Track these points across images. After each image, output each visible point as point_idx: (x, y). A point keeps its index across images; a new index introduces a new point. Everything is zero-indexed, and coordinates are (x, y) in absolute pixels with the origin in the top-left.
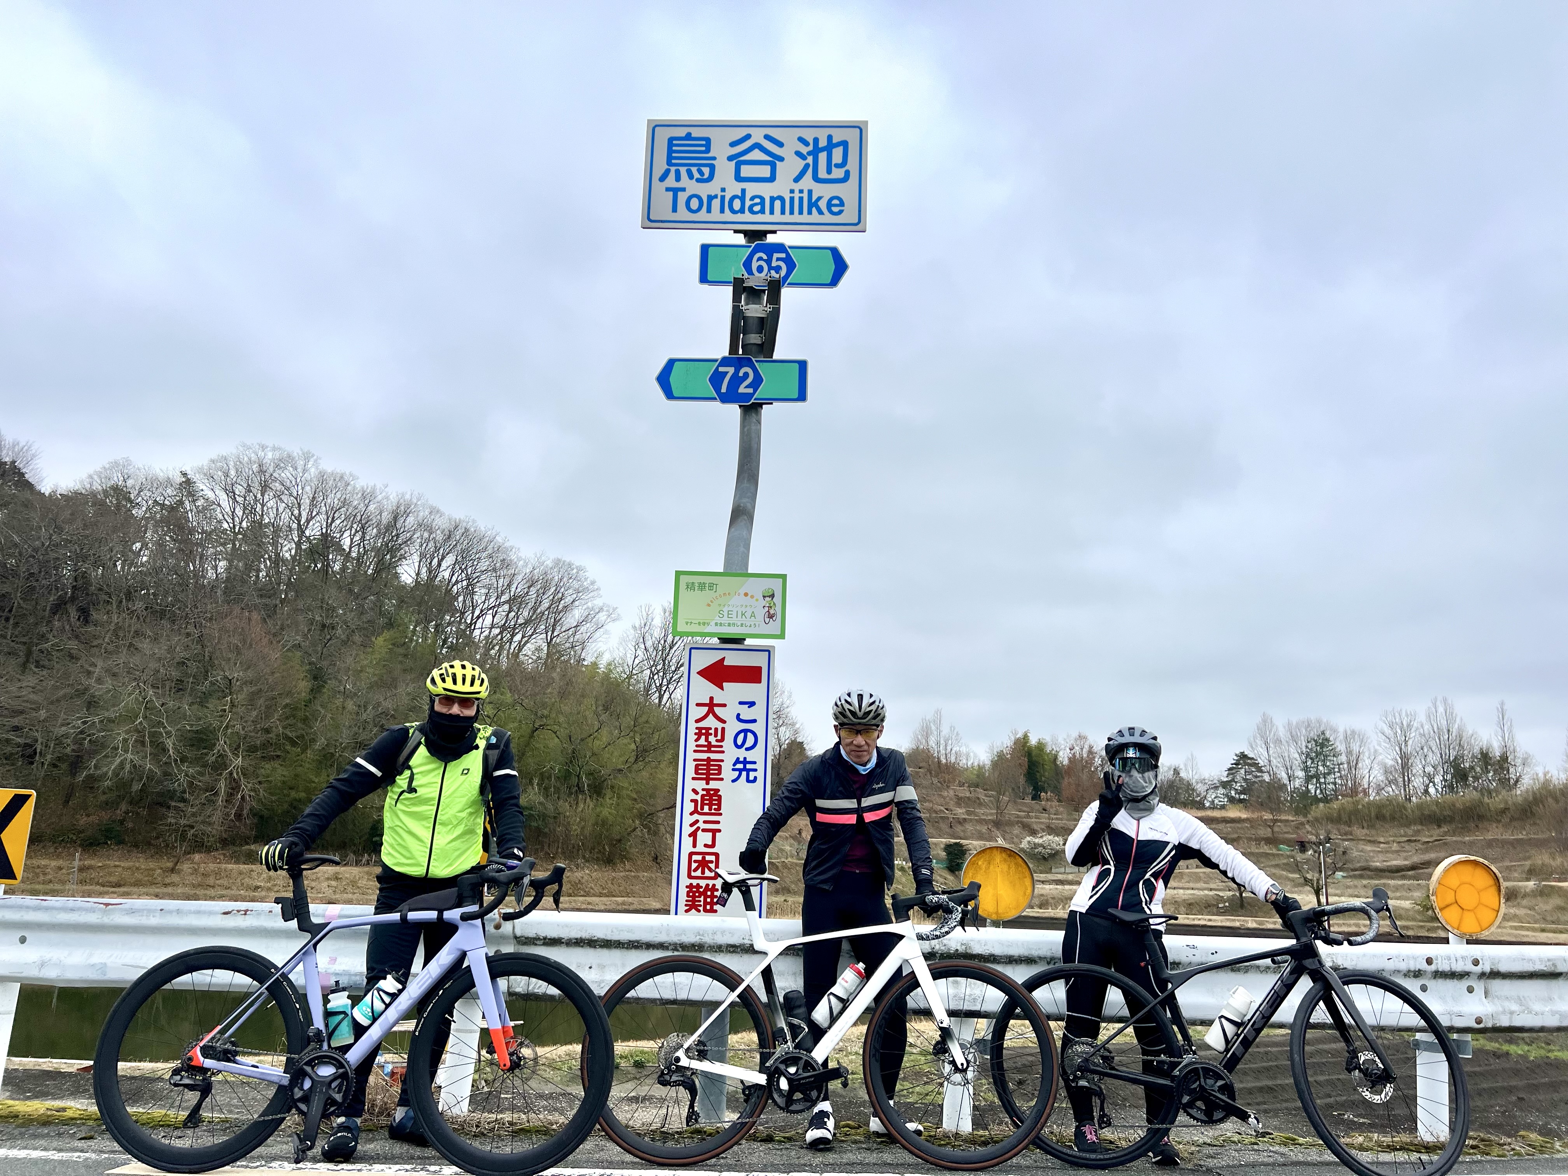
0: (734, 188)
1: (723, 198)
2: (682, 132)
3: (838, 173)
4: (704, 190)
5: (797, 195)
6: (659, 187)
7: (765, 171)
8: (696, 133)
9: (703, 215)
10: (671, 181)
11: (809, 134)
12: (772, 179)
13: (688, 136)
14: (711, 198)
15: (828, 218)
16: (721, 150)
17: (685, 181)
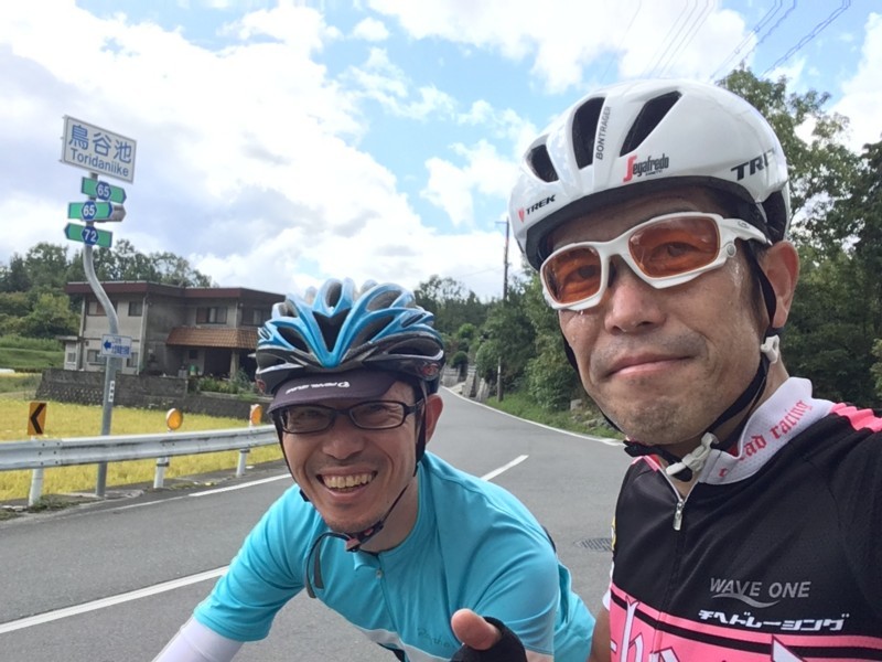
0: (94, 155)
1: (90, 158)
2: (77, 124)
3: (127, 159)
4: (85, 153)
5: (114, 164)
6: (69, 147)
7: (104, 151)
8: (83, 126)
9: (82, 164)
10: (72, 145)
11: (120, 140)
12: (106, 155)
13: (80, 127)
14: (86, 157)
15: (123, 176)
16: (90, 137)
17: (77, 147)
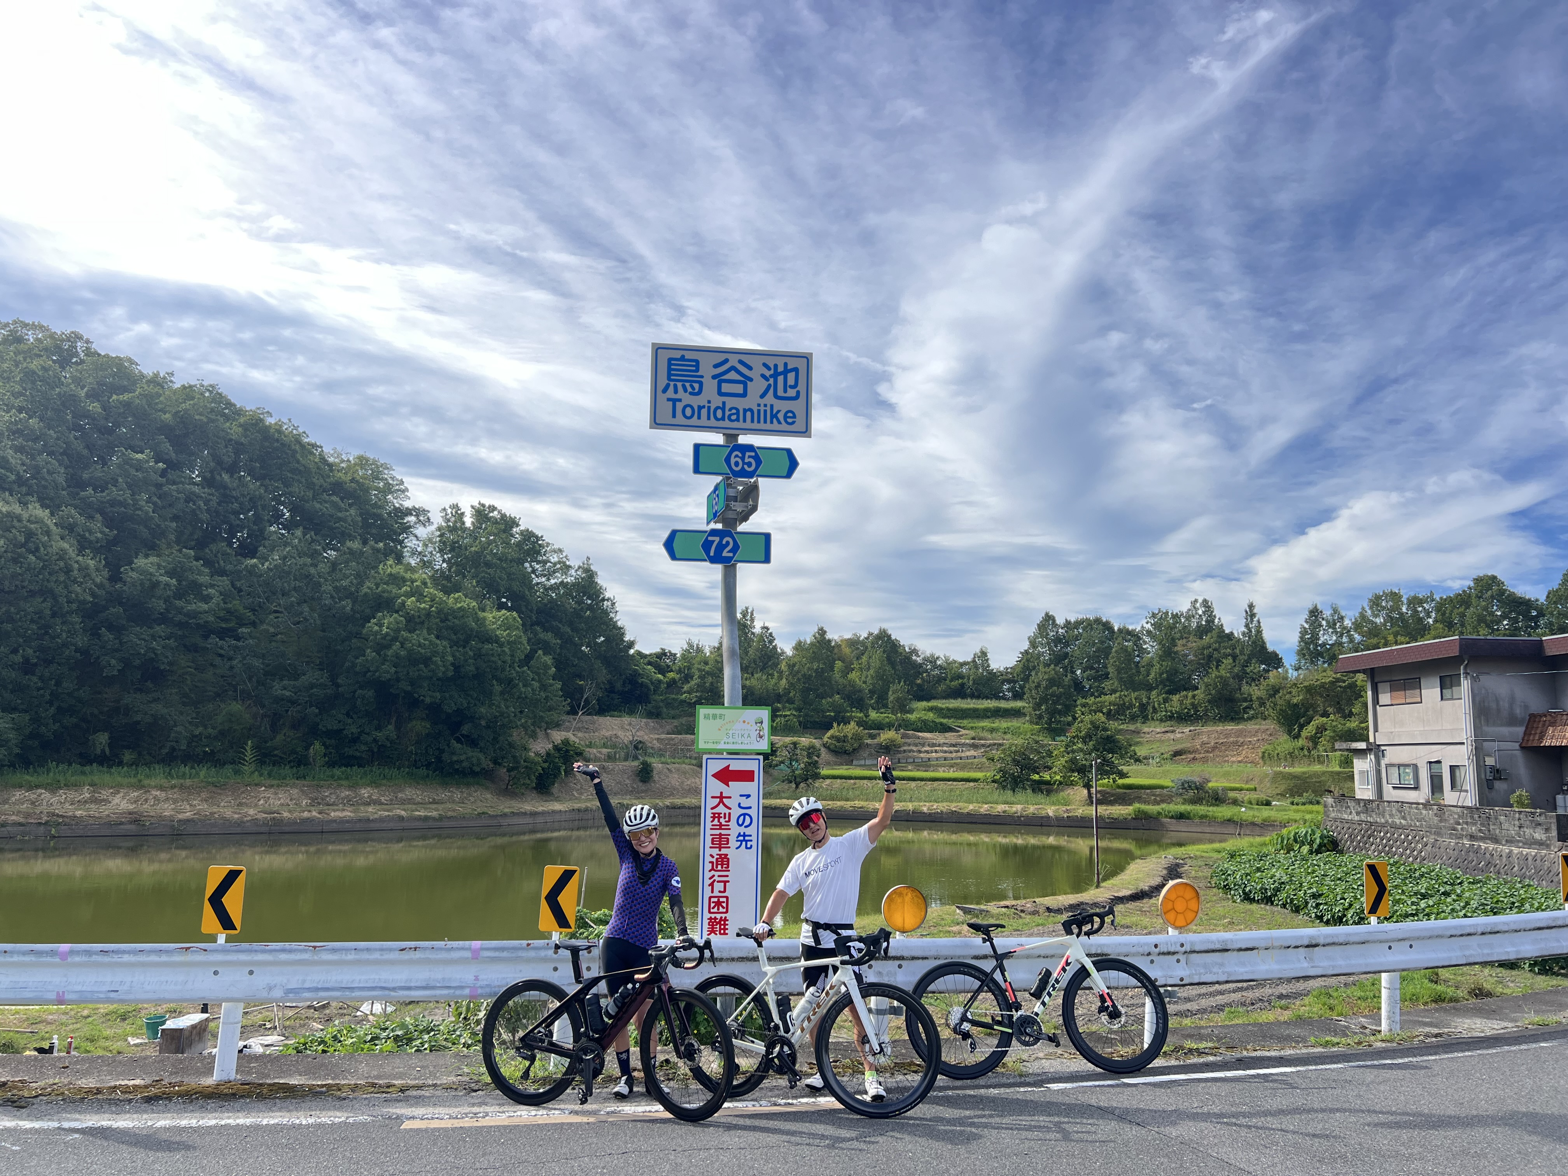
0: (717, 401)
1: (709, 408)
2: (677, 354)
3: (791, 393)
4: (696, 401)
5: (762, 408)
6: (662, 398)
7: (739, 389)
8: (689, 355)
9: (694, 421)
10: (670, 393)
11: (771, 362)
12: (744, 395)
13: (683, 358)
14: (700, 408)
15: (784, 426)
16: (707, 370)
